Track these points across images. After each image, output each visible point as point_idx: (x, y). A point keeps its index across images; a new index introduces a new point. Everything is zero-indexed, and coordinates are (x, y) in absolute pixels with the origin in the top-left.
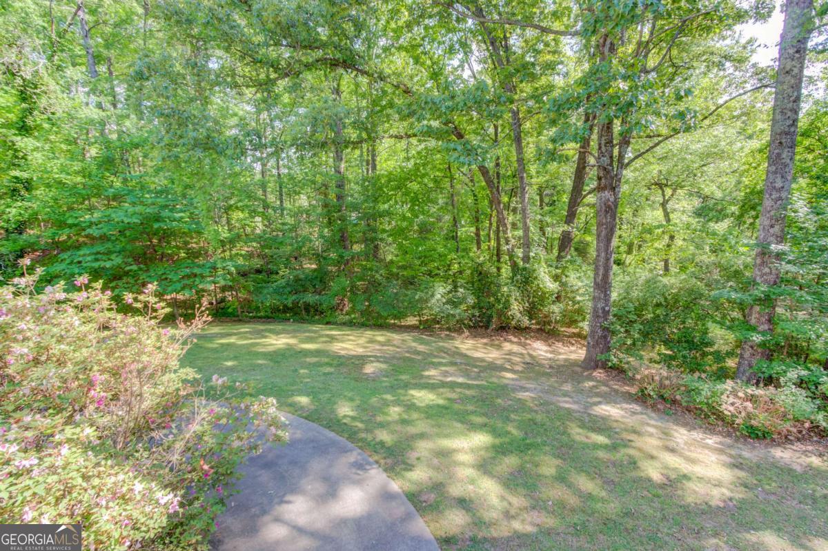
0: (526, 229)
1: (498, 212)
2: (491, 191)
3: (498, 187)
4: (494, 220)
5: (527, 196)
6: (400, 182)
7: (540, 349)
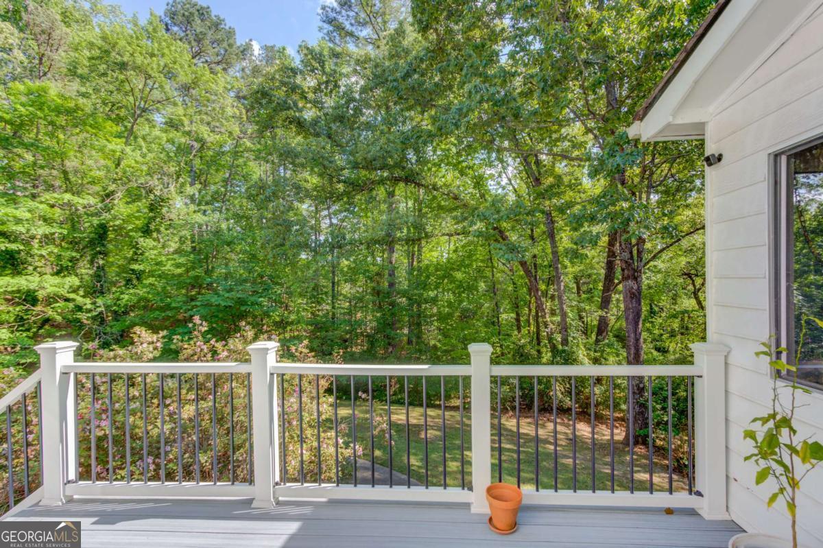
0: (564, 315)
1: (536, 298)
2: (530, 280)
3: (536, 276)
4: (533, 306)
5: (562, 284)
6: (446, 271)
7: (584, 429)
